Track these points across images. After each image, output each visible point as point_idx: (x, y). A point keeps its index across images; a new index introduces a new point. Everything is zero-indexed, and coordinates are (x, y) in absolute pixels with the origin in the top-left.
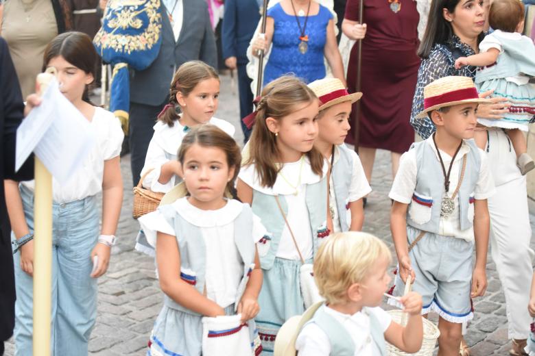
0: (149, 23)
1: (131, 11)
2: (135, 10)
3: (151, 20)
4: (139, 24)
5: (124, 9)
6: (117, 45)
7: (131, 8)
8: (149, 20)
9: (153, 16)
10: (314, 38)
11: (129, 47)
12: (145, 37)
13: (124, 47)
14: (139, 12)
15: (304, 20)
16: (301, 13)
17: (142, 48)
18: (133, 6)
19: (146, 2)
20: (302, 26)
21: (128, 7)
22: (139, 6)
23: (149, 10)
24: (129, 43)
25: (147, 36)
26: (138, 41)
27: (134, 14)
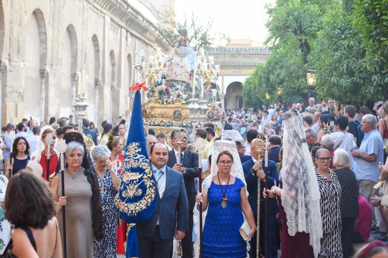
0: (147, 189)
1: (135, 184)
2: (137, 183)
3: (148, 186)
4: (140, 192)
5: (130, 183)
6: (128, 211)
7: (135, 182)
8: (146, 187)
9: (148, 183)
10: (231, 198)
11: (135, 211)
12: (145, 199)
13: (132, 211)
14: (139, 184)
15: (225, 187)
16: (224, 183)
17: (144, 208)
18: (136, 180)
19: (143, 175)
20: (224, 191)
21: (133, 181)
22: (139, 179)
23: (146, 180)
24: (135, 208)
25: (146, 198)
26: (141, 204)
27: (136, 186)
